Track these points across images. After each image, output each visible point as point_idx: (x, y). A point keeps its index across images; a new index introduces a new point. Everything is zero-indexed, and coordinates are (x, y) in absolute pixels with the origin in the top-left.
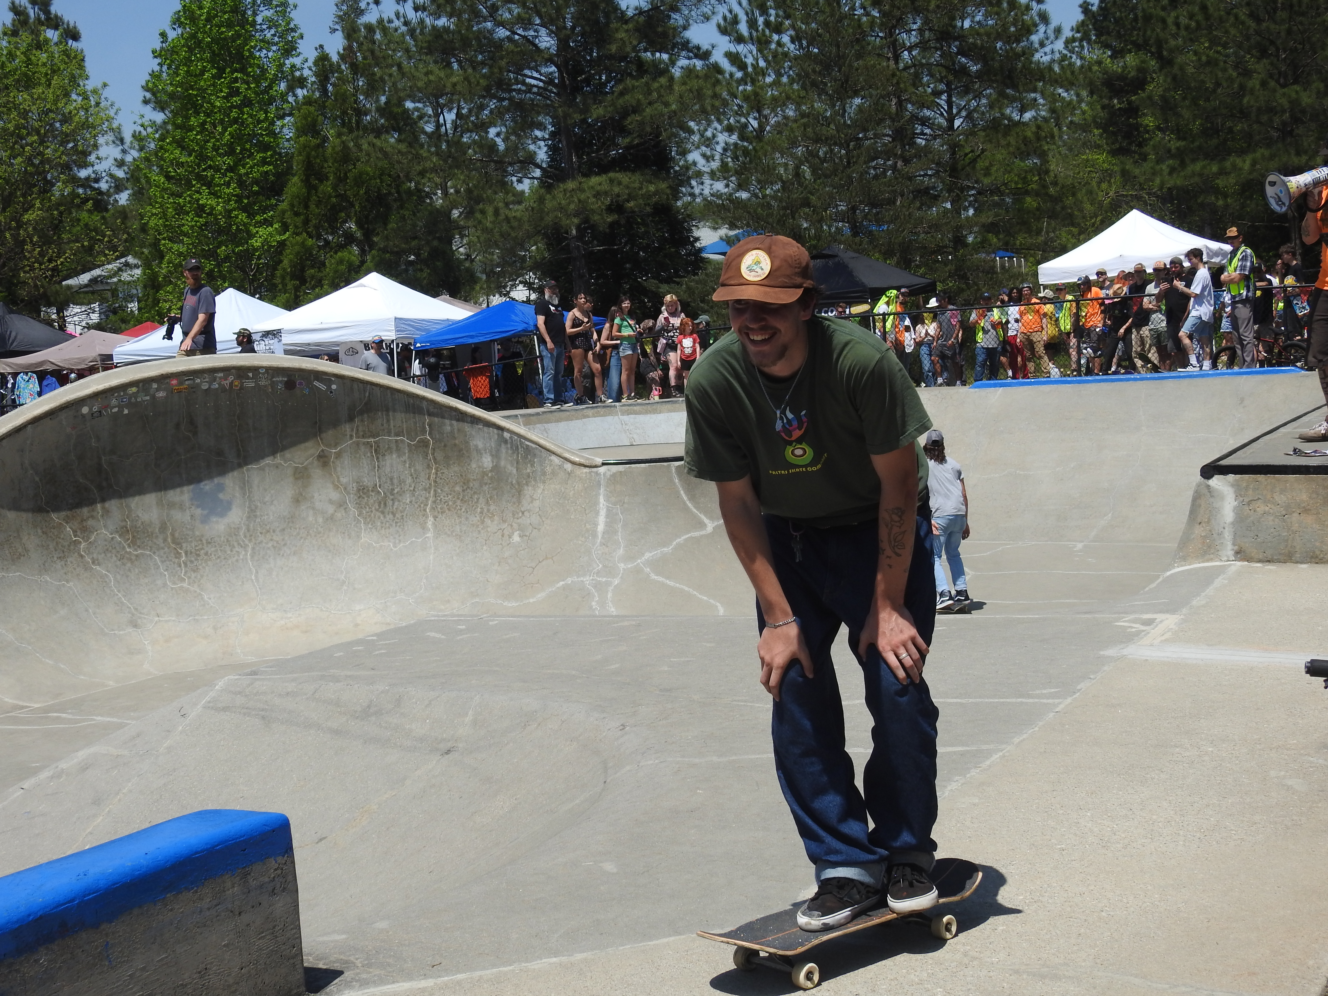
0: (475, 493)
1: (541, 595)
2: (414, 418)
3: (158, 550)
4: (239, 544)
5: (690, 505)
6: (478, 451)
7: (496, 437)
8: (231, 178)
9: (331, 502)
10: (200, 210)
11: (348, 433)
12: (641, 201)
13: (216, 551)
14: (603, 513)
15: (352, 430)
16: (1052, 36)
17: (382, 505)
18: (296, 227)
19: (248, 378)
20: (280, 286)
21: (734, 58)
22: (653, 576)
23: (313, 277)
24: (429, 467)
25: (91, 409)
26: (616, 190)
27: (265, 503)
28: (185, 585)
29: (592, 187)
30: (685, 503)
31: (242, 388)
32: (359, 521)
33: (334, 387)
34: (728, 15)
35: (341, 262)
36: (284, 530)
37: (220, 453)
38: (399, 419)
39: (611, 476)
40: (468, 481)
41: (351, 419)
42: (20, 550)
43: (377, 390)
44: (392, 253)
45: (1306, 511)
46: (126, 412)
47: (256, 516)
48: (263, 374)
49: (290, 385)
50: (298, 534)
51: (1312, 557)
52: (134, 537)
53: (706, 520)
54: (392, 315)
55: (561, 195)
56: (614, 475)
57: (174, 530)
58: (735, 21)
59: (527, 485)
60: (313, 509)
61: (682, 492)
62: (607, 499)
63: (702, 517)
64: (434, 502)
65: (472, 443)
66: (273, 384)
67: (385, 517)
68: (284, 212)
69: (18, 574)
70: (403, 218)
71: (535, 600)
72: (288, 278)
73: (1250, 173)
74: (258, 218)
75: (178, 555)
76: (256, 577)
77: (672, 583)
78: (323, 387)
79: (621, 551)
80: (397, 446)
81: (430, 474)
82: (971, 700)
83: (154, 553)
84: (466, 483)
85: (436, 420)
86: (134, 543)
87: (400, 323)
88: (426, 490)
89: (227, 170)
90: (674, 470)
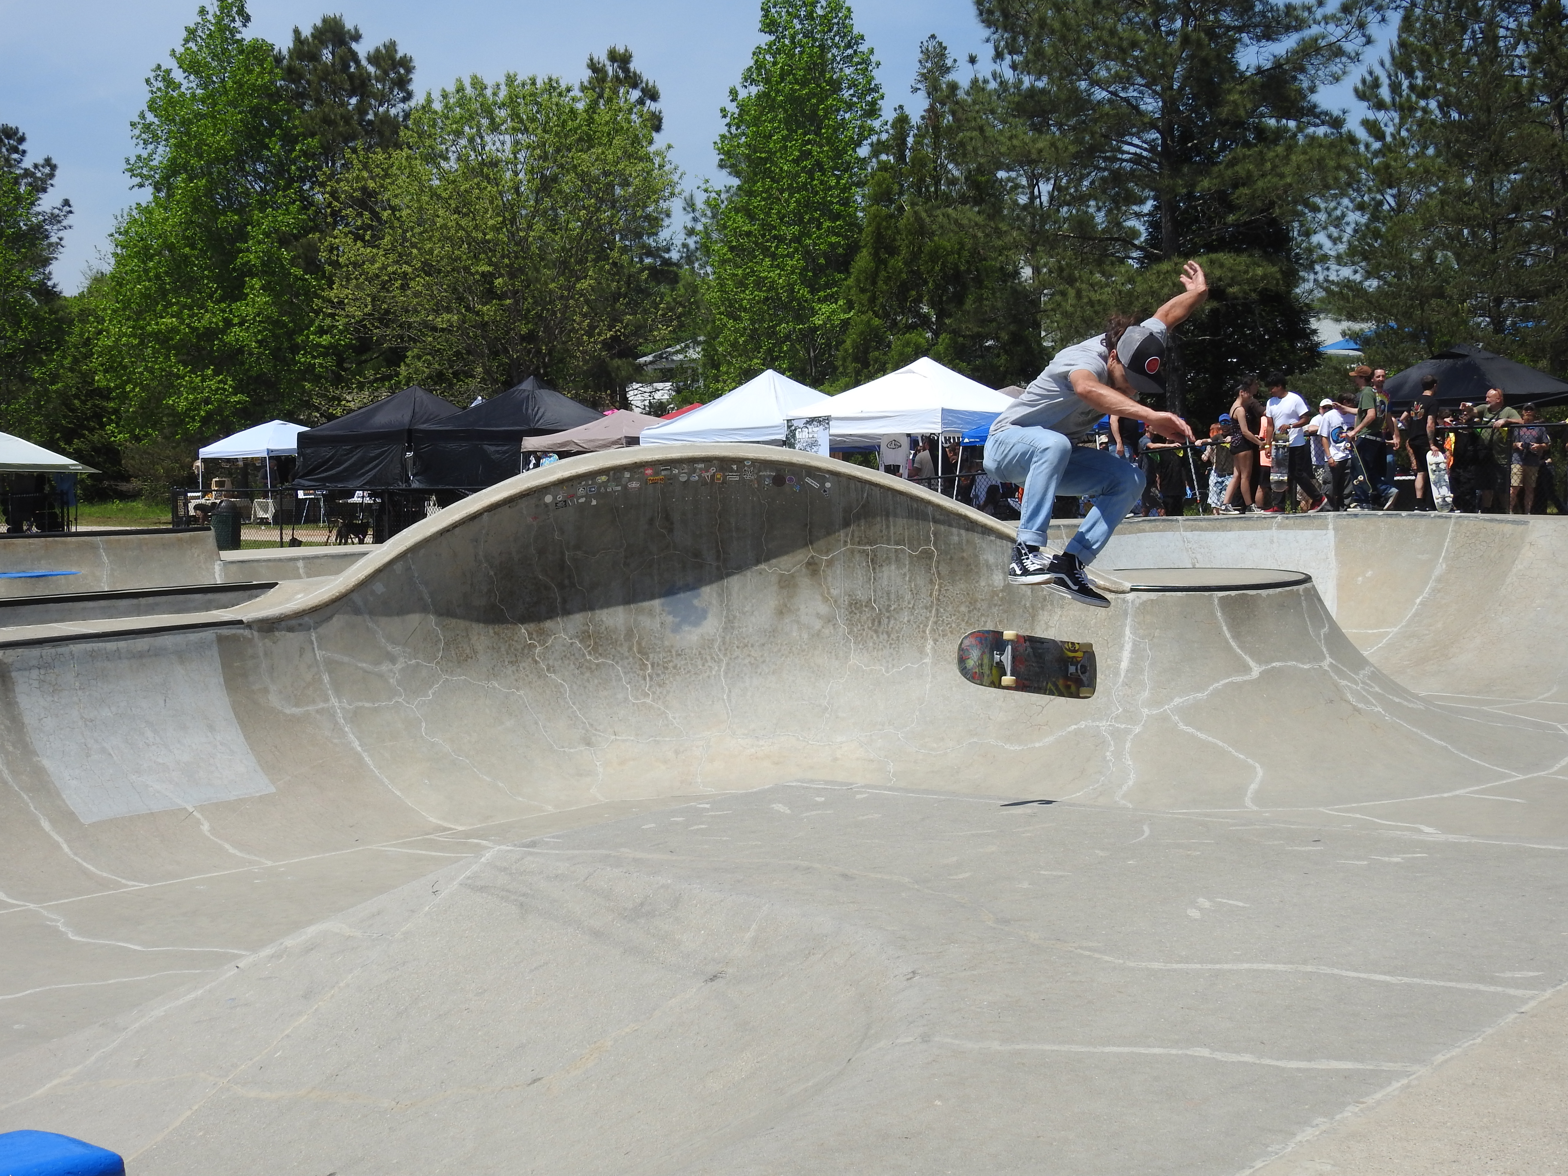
0: (982, 615)
1: (1049, 739)
2: (918, 524)
3: (622, 659)
4: (712, 658)
5: (1233, 644)
6: (988, 567)
7: (1010, 551)
8: (796, 250)
9: (818, 616)
10: (759, 283)
11: (842, 538)
12: (1246, 287)
13: (686, 664)
14: (1128, 647)
15: (847, 535)
17: (876, 623)
18: (862, 305)
19: (732, 471)
21: (1372, 127)
23: (876, 360)
24: (931, 582)
25: (555, 498)
26: (1218, 273)
27: (744, 613)
28: (649, 701)
30: (1227, 642)
31: (724, 482)
32: (848, 640)
33: (828, 485)
34: (1368, 78)
35: (908, 345)
36: (763, 645)
37: (697, 554)
38: (900, 526)
39: (1141, 604)
40: (976, 601)
41: (846, 524)
42: (468, 651)
43: (877, 491)
44: (964, 337)
46: (594, 502)
47: (733, 628)
48: (749, 467)
49: (779, 480)
50: (780, 650)
52: (595, 643)
53: (1252, 664)
54: (939, 408)
55: (1154, 277)
56: (1144, 604)
57: (641, 638)
58: (1376, 84)
59: (1043, 609)
60: (798, 622)
61: (1225, 628)
62: (1134, 633)
63: (1248, 659)
64: (936, 623)
65: (982, 558)
66: (760, 479)
67: (878, 637)
68: (849, 288)
69: (463, 677)
70: (980, 299)
71: (1041, 744)
72: (850, 360)
74: (822, 294)
75: (643, 667)
76: (728, 696)
77: (1202, 736)
78: (816, 485)
79: (1146, 694)
80: (897, 557)
81: (932, 590)
82: (1406, 980)
83: (617, 663)
84: (973, 602)
85: (942, 528)
86: (595, 650)
87: (947, 414)
88: (926, 608)
89: (791, 241)
90: (1216, 601)
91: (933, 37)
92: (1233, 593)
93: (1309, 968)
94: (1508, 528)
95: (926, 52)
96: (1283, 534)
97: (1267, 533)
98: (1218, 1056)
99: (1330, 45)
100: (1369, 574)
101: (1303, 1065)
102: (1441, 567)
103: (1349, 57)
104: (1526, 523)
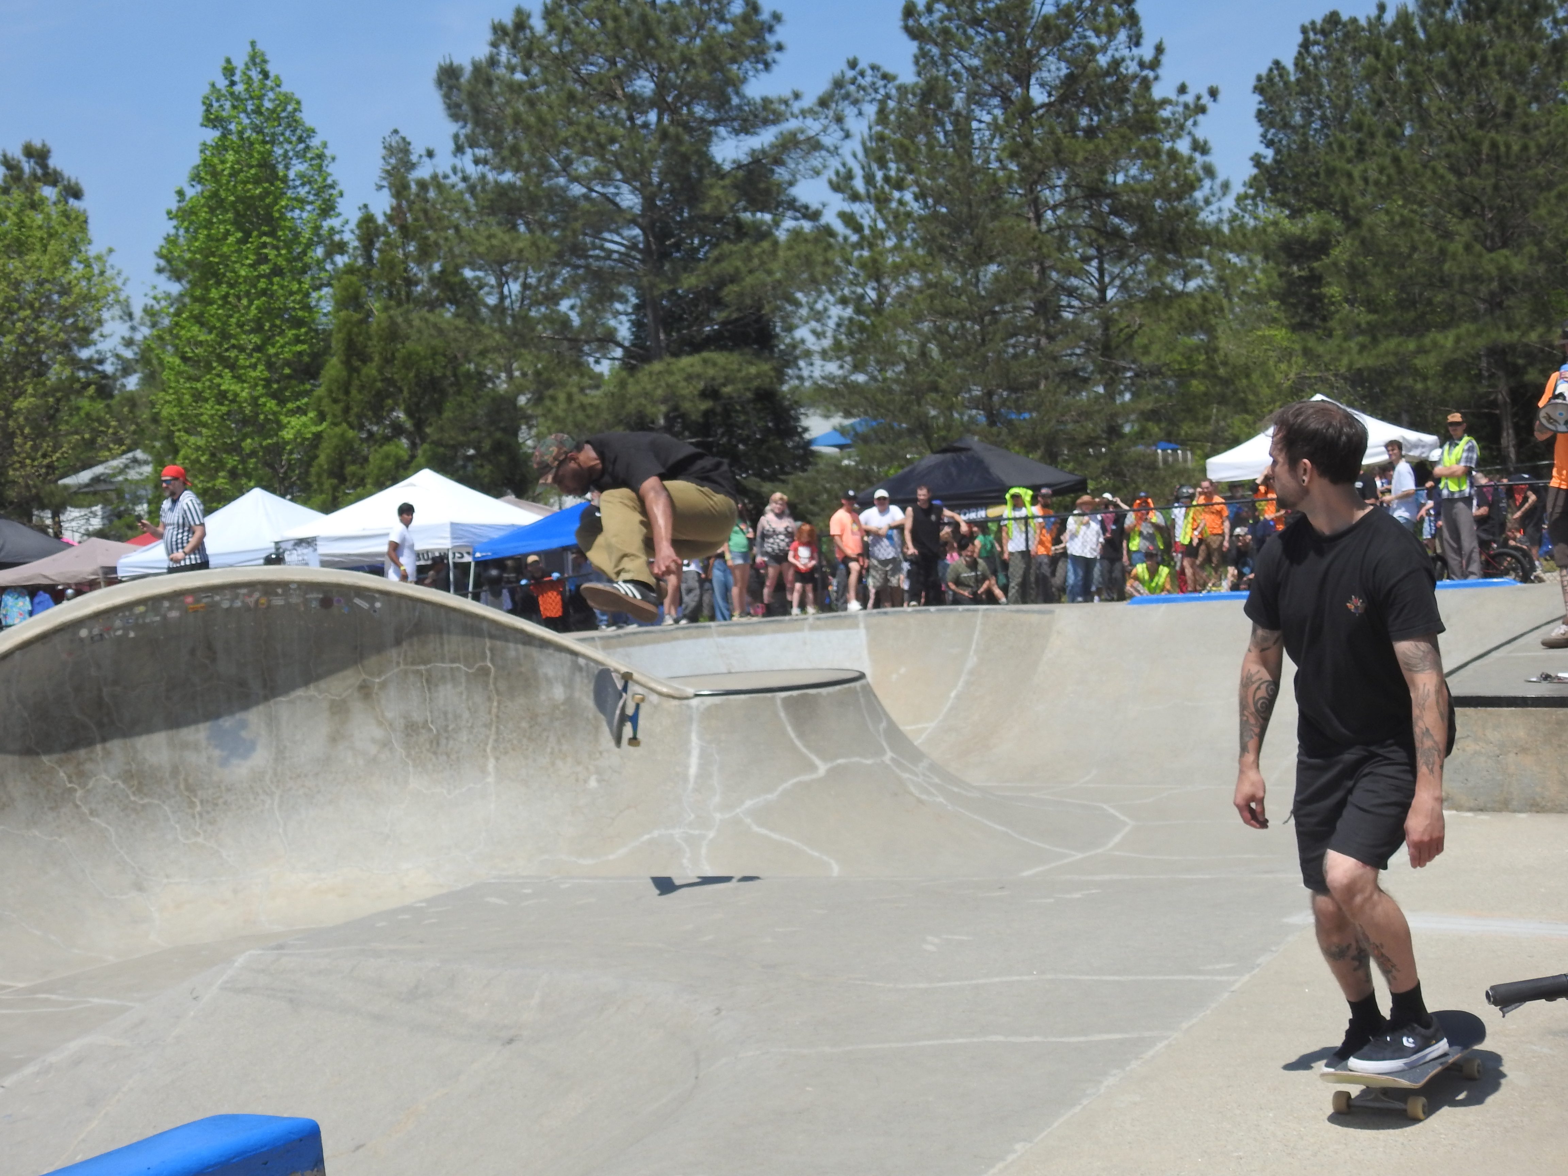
0: (544, 730)
1: (622, 851)
2: (473, 641)
3: (169, 798)
4: (264, 791)
5: (798, 743)
6: (549, 681)
7: (569, 663)
8: (259, 359)
9: (374, 741)
10: (221, 397)
11: (395, 660)
12: (740, 386)
13: (237, 799)
14: (695, 753)
15: (399, 656)
16: (1219, 192)
17: (434, 745)
18: (335, 416)
20: (315, 486)
21: (848, 219)
22: (755, 828)
23: (354, 475)
24: (490, 699)
25: (90, 632)
26: (711, 372)
27: (295, 743)
28: (200, 840)
29: (683, 370)
30: (792, 742)
31: (269, 607)
32: (407, 764)
33: (378, 605)
34: (842, 170)
35: (387, 457)
36: (317, 774)
37: (242, 684)
38: (454, 643)
39: (705, 709)
40: (537, 716)
41: (398, 642)
42: (4, 799)
43: (429, 608)
44: (446, 446)
45: (1524, 750)
46: (132, 635)
47: (284, 758)
48: (295, 590)
49: (326, 603)
50: (335, 779)
51: (1532, 805)
52: (140, 783)
53: (817, 761)
54: (448, 522)
55: (646, 379)
56: (708, 709)
57: (187, 775)
58: (850, 176)
60: (352, 749)
61: (789, 729)
62: (701, 737)
63: (813, 757)
64: (496, 741)
65: (541, 671)
66: (306, 602)
67: (437, 758)
68: (320, 399)
69: (2, 827)
70: (461, 406)
71: (615, 857)
72: (325, 476)
73: (1454, 351)
74: (290, 405)
75: (192, 804)
76: (284, 830)
77: (775, 836)
78: (365, 605)
79: (717, 799)
80: (452, 675)
81: (491, 707)
83: (164, 802)
84: (534, 718)
85: (498, 643)
86: (139, 790)
87: (456, 528)
88: (485, 726)
89: (253, 350)
90: (779, 702)
91: (396, 132)
92: (795, 693)
93: (1049, 976)
94: (1034, 618)
95: (389, 149)
96: (816, 635)
97: (800, 635)
98: (1013, 1039)
99: (809, 139)
100: (903, 670)
101: (1082, 1039)
102: (972, 660)
103: (828, 151)
104: (1051, 612)
